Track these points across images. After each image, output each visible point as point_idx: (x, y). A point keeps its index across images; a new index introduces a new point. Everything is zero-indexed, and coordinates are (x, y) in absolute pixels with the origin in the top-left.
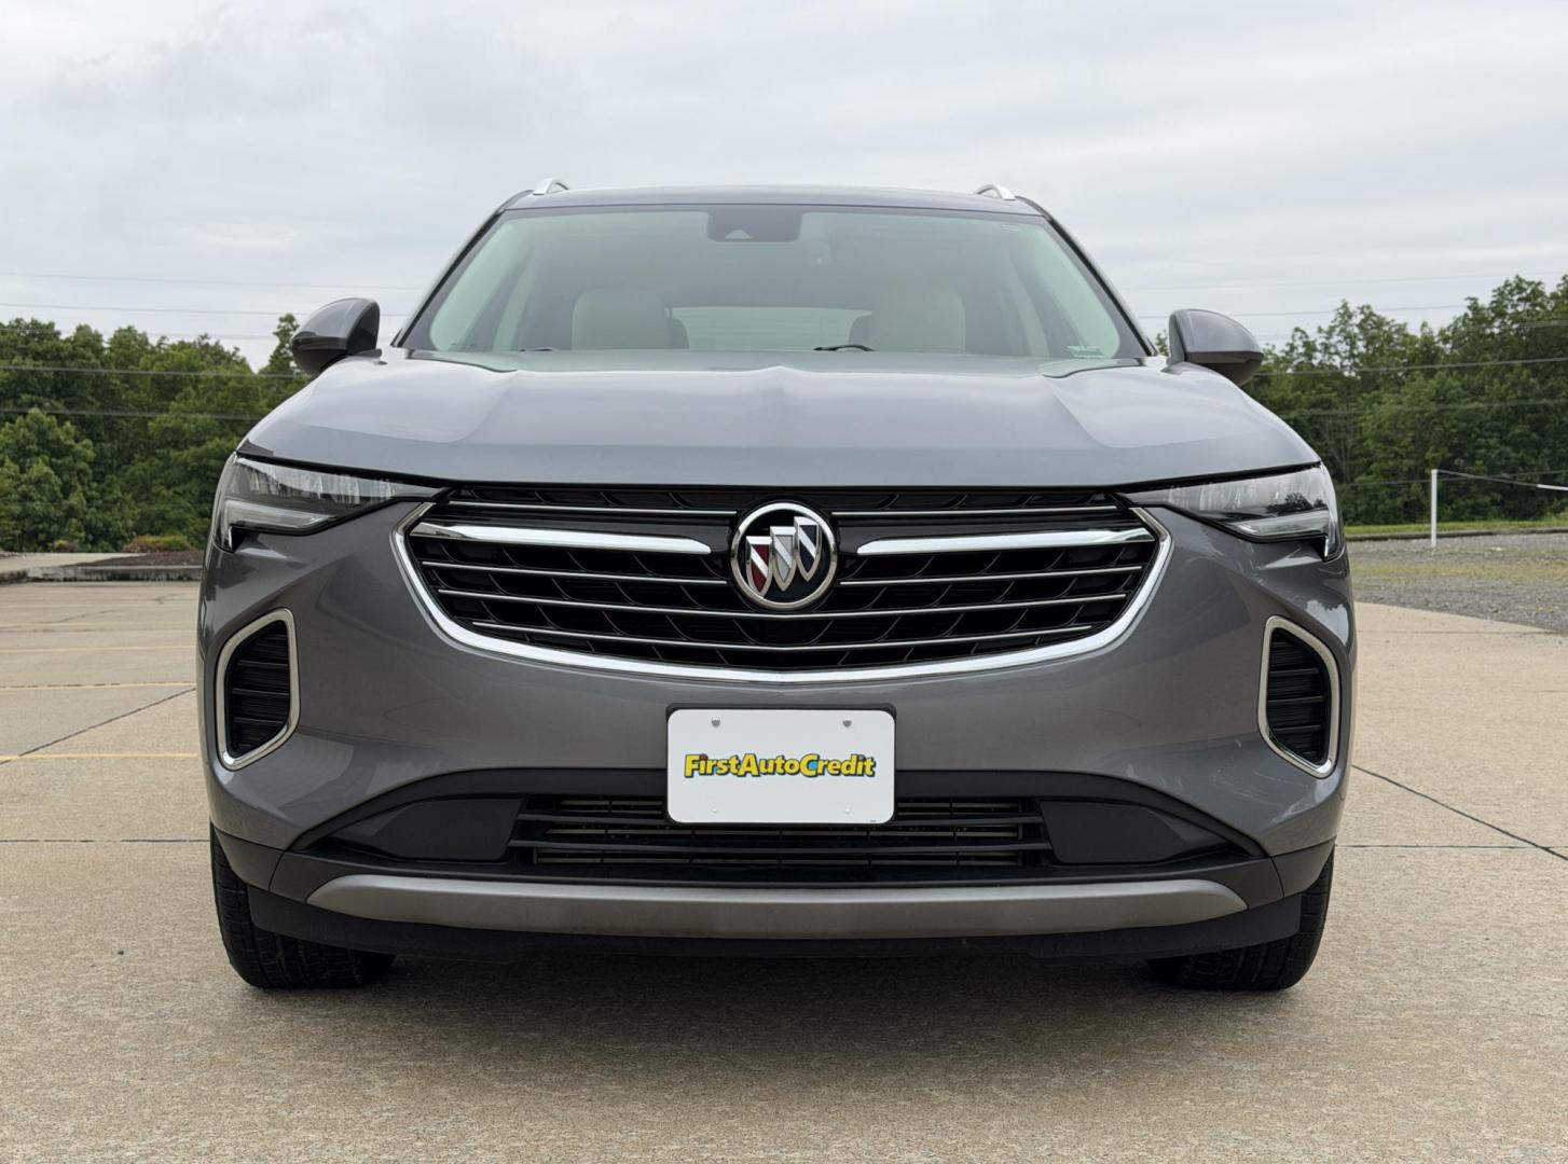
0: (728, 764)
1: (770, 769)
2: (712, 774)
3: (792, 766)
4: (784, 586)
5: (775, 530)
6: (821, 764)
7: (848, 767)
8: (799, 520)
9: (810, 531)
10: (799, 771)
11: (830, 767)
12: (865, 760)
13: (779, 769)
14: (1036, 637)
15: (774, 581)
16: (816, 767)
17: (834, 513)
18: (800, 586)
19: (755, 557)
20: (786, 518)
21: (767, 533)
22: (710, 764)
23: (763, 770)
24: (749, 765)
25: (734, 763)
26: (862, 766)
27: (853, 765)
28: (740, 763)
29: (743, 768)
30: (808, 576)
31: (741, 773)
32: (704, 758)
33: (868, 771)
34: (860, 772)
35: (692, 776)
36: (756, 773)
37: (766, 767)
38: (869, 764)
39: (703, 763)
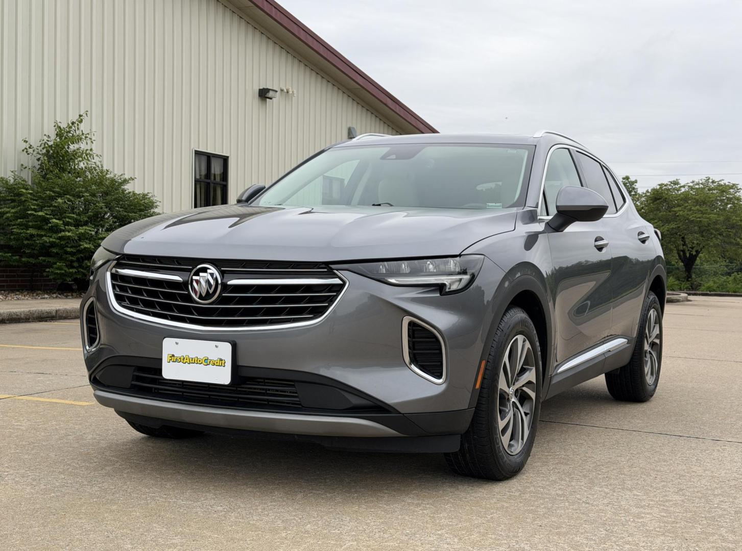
0: (180, 359)
1: (193, 362)
2: (175, 362)
3: (200, 361)
4: (204, 295)
5: (201, 274)
6: (209, 361)
7: (217, 362)
8: (209, 271)
9: (212, 275)
10: (202, 363)
11: (211, 362)
12: (222, 360)
13: (196, 362)
14: (291, 318)
15: (200, 294)
16: (207, 362)
17: (222, 269)
18: (208, 295)
19: (195, 284)
20: (204, 270)
21: (198, 275)
22: (175, 358)
23: (191, 362)
24: (187, 359)
25: (182, 358)
26: (221, 363)
27: (218, 361)
28: (184, 359)
29: (185, 361)
30: (211, 291)
31: (184, 362)
32: (173, 356)
33: (223, 365)
34: (220, 365)
35: (169, 362)
36: (189, 362)
37: (192, 360)
38: (223, 362)
39: (173, 357)
